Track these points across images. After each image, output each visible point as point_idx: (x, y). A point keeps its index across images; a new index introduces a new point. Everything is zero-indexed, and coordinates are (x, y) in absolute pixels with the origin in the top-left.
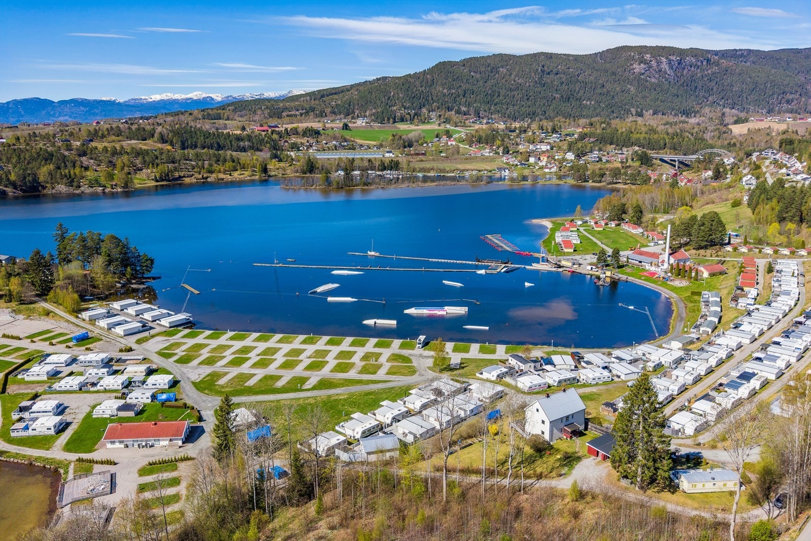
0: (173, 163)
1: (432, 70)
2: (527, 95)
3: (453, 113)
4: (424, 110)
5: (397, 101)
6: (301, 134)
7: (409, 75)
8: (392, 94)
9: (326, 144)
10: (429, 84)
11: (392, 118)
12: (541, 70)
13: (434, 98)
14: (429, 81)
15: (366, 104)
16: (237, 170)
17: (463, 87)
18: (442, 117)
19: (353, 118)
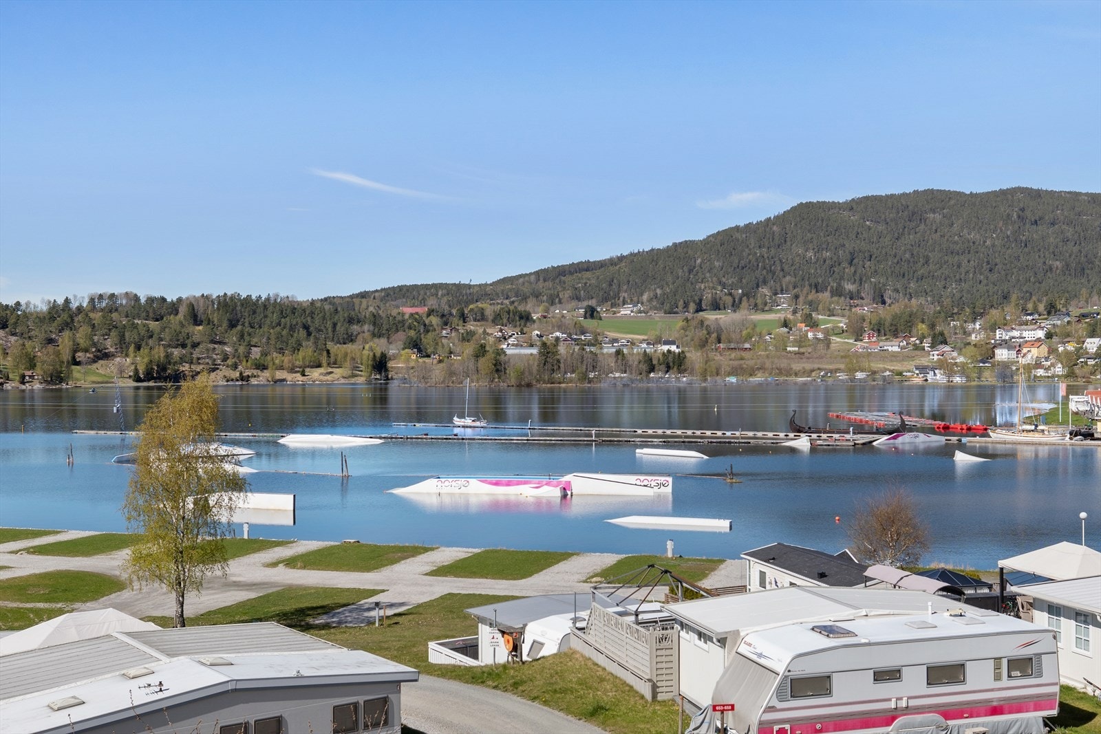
0: (184, 346)
1: (782, 219)
2: (988, 263)
3: (827, 294)
4: (765, 290)
5: (708, 275)
6: (491, 318)
7: (737, 228)
8: (699, 261)
9: (540, 336)
10: (777, 242)
11: (694, 301)
12: (1019, 217)
13: (786, 268)
14: (777, 238)
15: (645, 281)
16: (319, 366)
17: (849, 246)
18: (801, 299)
19: (613, 305)
